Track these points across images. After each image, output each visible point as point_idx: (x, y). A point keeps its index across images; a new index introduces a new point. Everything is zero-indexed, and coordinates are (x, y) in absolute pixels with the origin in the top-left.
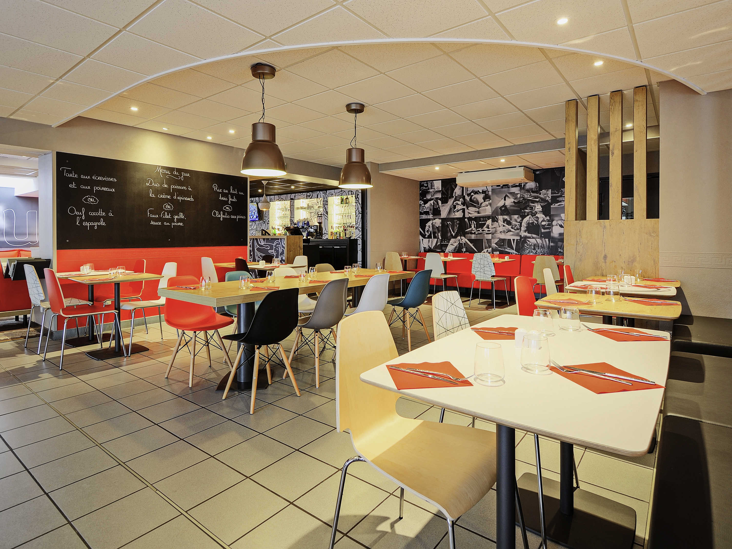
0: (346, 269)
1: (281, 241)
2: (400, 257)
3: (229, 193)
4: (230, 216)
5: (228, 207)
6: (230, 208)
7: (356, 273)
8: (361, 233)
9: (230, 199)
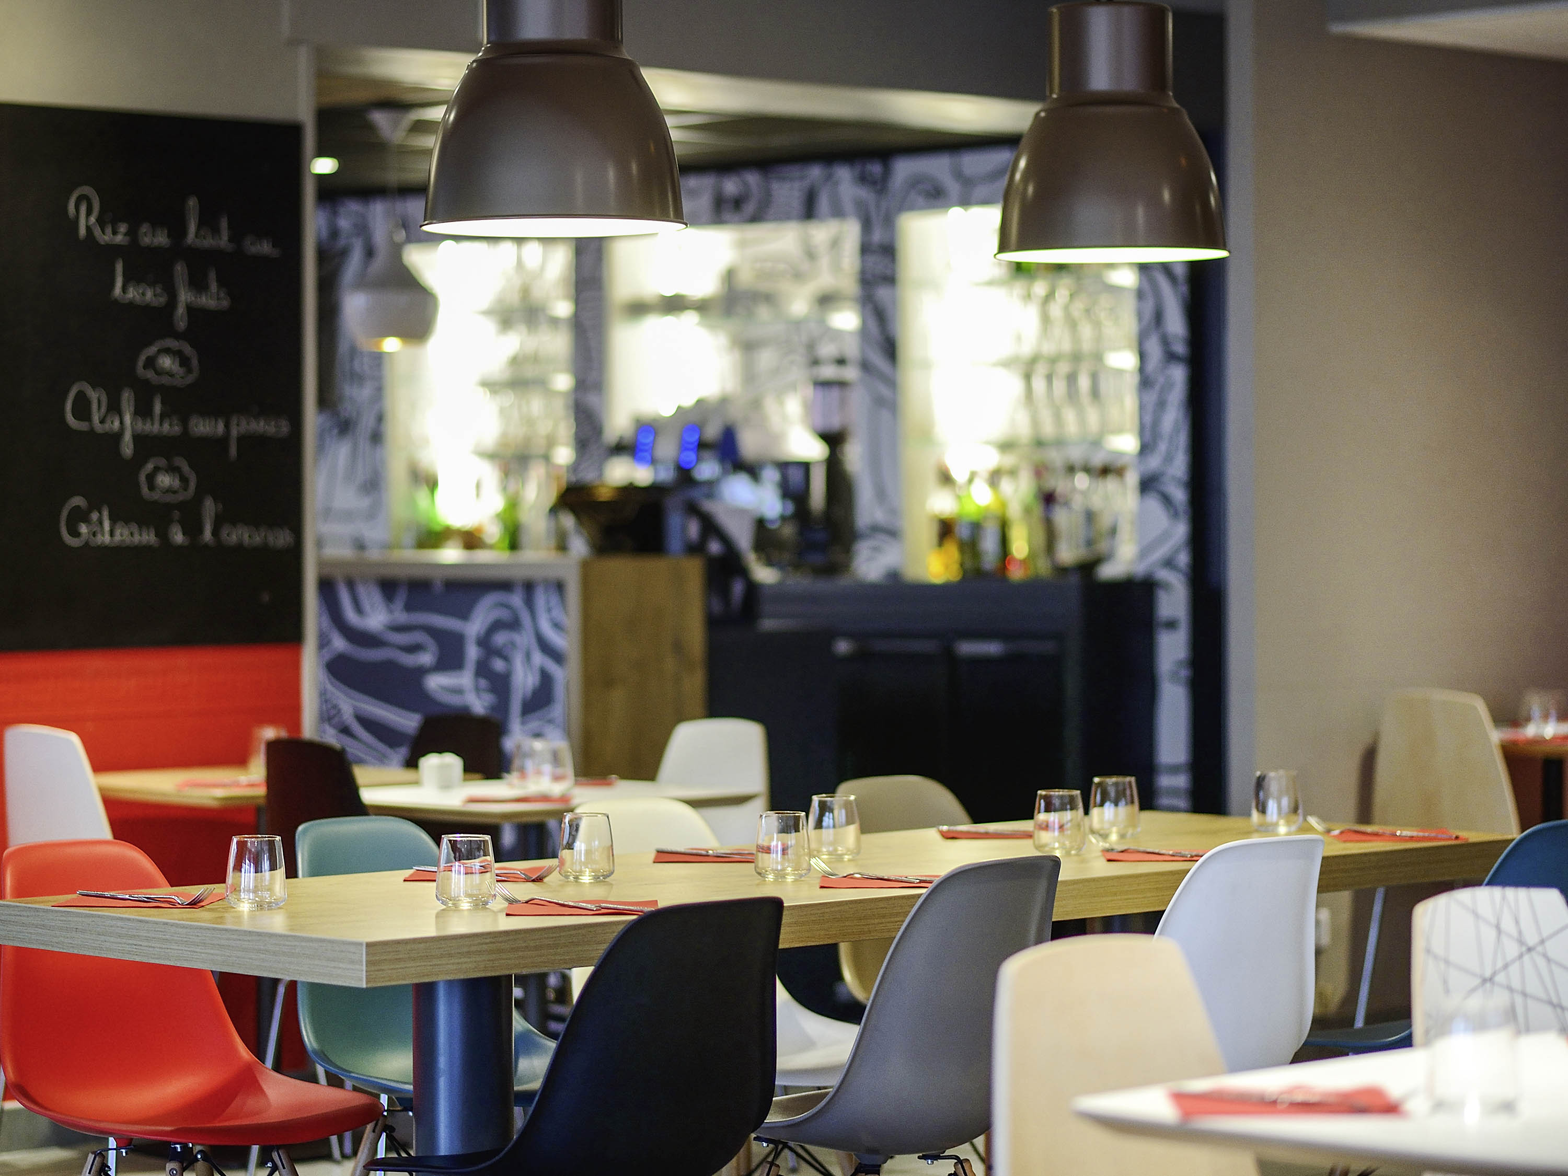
0: (1048, 809)
1: (529, 602)
2: (1496, 736)
3: (178, 250)
4: (184, 422)
5: (167, 351)
6: (184, 361)
7: (1114, 837)
8: (1181, 530)
9: (185, 296)
